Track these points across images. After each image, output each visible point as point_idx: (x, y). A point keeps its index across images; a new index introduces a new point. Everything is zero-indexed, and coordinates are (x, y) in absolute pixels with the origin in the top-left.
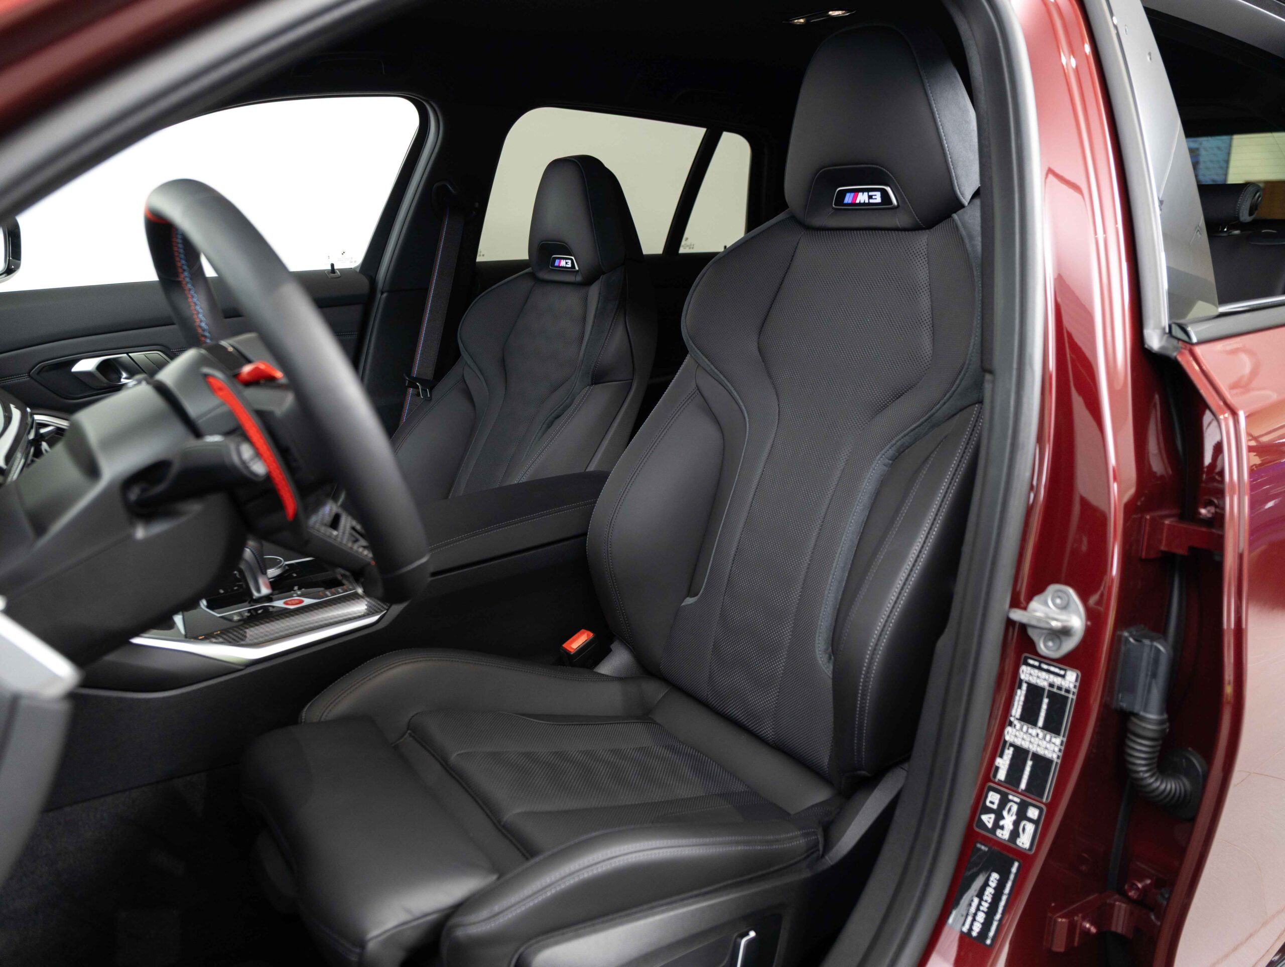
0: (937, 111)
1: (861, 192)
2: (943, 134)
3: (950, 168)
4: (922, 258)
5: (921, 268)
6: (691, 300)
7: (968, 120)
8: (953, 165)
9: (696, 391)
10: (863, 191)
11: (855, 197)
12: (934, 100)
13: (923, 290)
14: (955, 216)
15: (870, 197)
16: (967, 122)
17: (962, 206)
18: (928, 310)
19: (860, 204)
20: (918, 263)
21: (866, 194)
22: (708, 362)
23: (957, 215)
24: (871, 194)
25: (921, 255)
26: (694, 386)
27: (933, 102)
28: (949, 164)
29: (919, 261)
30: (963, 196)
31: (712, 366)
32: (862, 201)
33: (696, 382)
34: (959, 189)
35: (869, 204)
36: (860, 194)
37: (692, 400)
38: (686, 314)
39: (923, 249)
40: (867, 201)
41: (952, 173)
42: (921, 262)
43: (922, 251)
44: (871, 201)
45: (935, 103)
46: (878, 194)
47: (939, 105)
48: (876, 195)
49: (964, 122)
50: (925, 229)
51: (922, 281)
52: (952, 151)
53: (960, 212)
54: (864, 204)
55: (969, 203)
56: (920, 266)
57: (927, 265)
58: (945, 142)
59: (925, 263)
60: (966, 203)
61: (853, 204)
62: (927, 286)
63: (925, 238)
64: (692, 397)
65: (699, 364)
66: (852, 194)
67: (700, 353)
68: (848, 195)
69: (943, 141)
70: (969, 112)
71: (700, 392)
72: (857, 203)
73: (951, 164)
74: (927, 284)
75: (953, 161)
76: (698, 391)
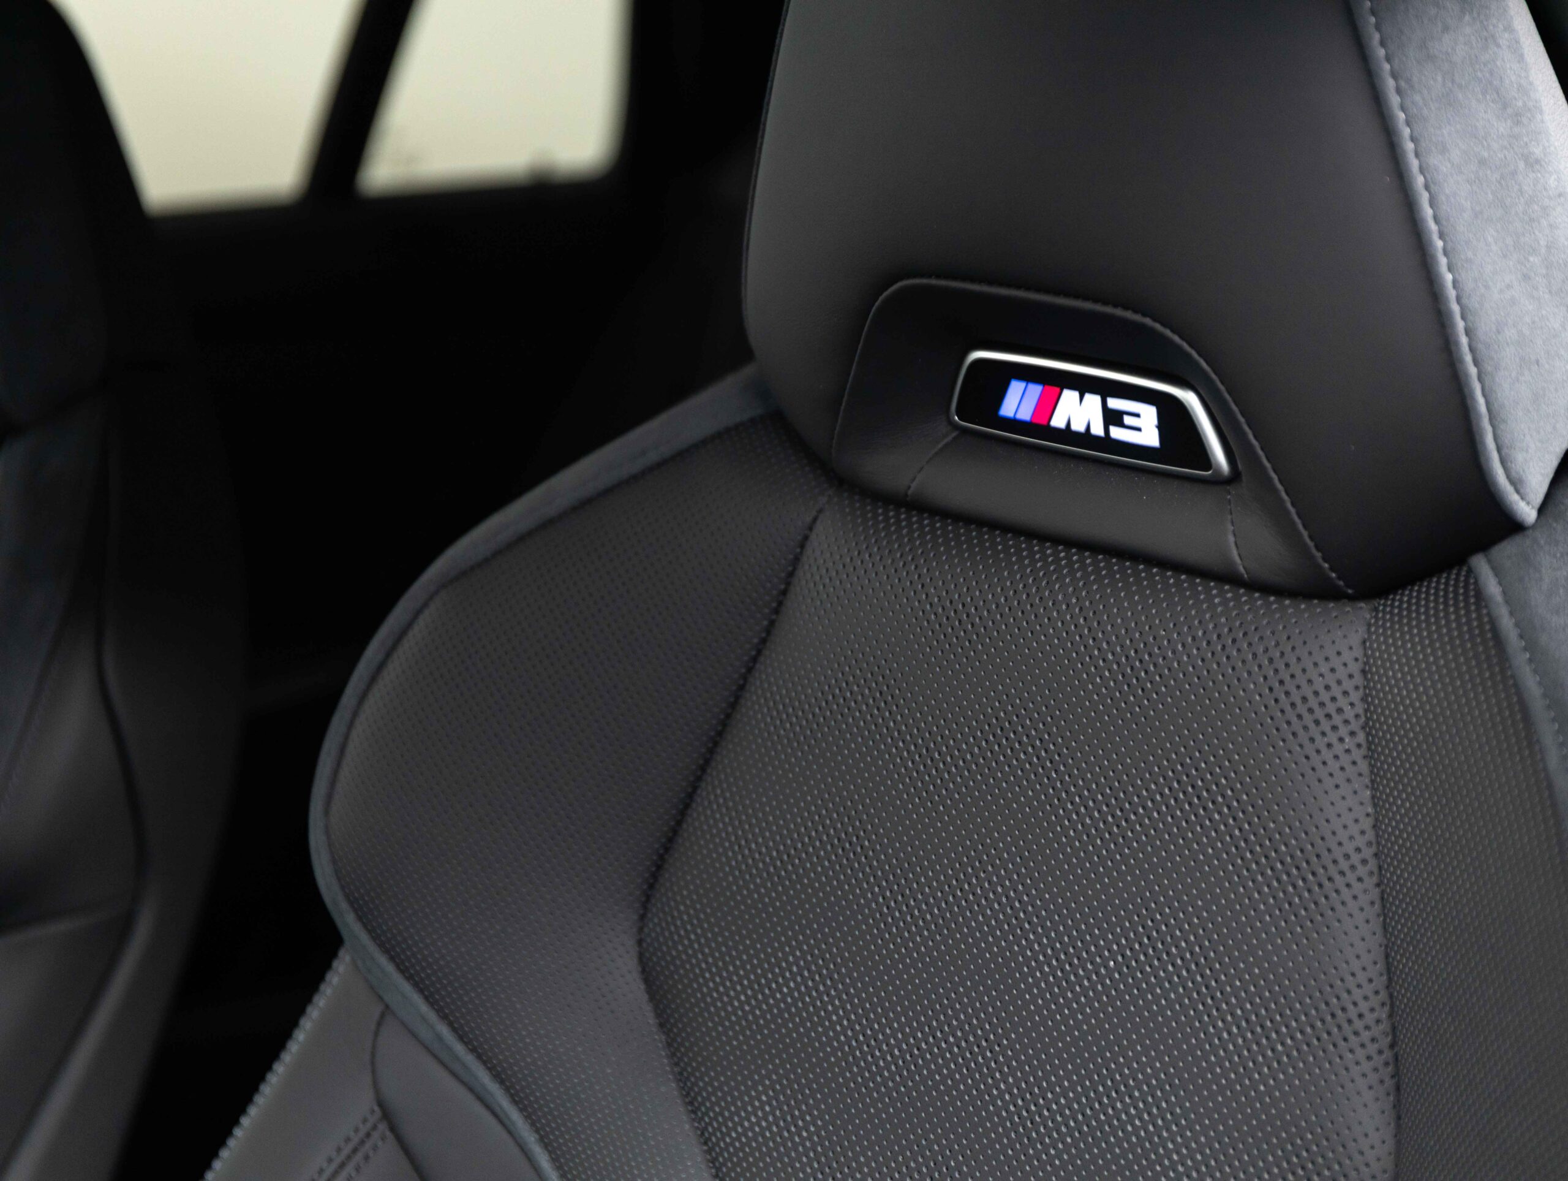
0: (1408, 123)
1: (1072, 387)
2: (1433, 226)
3: (1467, 375)
4: (1343, 731)
5: (1340, 778)
6: (347, 737)
7: (1537, 151)
8: (1476, 363)
9: (375, 1127)
10: (1084, 385)
11: (1048, 405)
12: (1394, 76)
13: (1351, 877)
14: (1480, 564)
15: (1113, 418)
16: (1537, 161)
17: (1513, 526)
18: (1373, 971)
19: (1067, 434)
20: (1327, 755)
21: (1093, 401)
22: (424, 1008)
23: (1489, 561)
24: (1114, 403)
25: (1337, 720)
26: (365, 1102)
27: (1391, 83)
28: (1461, 361)
29: (1329, 746)
30: (1518, 491)
31: (444, 1030)
32: (1078, 426)
33: (375, 1084)
34: (1503, 462)
35: (1107, 443)
36: (1069, 397)
37: (358, 1169)
38: (329, 797)
39: (1346, 693)
40: (1098, 430)
41: (1473, 399)
42: (1339, 749)
43: (1342, 702)
44: (1116, 433)
45: (1399, 91)
46: (1148, 415)
47: (1417, 98)
48: (1138, 415)
49: (1521, 165)
50: (1352, 598)
51: (1342, 835)
52: (1473, 303)
53: (1506, 550)
54: (1086, 438)
55: (1541, 510)
56: (1334, 766)
57: (1363, 766)
58: (1443, 261)
59: (1357, 755)
60: (1527, 511)
61: (1039, 427)
62: (1364, 862)
63: (1355, 639)
64: (359, 1156)
65: (387, 1007)
66: (1035, 391)
67: (390, 968)
68: (1016, 388)
69: (1434, 258)
70: (1541, 112)
71: (393, 1129)
72: (1057, 430)
73: (1468, 358)
74: (1368, 853)
75: (1480, 346)
76: (383, 1127)
